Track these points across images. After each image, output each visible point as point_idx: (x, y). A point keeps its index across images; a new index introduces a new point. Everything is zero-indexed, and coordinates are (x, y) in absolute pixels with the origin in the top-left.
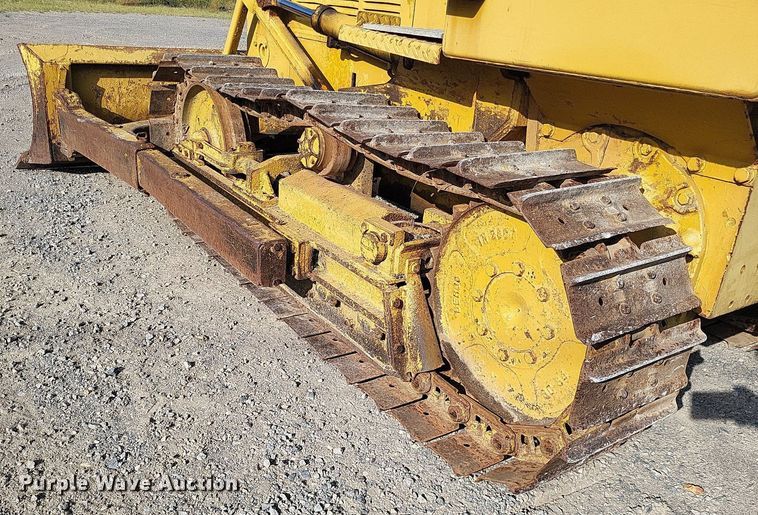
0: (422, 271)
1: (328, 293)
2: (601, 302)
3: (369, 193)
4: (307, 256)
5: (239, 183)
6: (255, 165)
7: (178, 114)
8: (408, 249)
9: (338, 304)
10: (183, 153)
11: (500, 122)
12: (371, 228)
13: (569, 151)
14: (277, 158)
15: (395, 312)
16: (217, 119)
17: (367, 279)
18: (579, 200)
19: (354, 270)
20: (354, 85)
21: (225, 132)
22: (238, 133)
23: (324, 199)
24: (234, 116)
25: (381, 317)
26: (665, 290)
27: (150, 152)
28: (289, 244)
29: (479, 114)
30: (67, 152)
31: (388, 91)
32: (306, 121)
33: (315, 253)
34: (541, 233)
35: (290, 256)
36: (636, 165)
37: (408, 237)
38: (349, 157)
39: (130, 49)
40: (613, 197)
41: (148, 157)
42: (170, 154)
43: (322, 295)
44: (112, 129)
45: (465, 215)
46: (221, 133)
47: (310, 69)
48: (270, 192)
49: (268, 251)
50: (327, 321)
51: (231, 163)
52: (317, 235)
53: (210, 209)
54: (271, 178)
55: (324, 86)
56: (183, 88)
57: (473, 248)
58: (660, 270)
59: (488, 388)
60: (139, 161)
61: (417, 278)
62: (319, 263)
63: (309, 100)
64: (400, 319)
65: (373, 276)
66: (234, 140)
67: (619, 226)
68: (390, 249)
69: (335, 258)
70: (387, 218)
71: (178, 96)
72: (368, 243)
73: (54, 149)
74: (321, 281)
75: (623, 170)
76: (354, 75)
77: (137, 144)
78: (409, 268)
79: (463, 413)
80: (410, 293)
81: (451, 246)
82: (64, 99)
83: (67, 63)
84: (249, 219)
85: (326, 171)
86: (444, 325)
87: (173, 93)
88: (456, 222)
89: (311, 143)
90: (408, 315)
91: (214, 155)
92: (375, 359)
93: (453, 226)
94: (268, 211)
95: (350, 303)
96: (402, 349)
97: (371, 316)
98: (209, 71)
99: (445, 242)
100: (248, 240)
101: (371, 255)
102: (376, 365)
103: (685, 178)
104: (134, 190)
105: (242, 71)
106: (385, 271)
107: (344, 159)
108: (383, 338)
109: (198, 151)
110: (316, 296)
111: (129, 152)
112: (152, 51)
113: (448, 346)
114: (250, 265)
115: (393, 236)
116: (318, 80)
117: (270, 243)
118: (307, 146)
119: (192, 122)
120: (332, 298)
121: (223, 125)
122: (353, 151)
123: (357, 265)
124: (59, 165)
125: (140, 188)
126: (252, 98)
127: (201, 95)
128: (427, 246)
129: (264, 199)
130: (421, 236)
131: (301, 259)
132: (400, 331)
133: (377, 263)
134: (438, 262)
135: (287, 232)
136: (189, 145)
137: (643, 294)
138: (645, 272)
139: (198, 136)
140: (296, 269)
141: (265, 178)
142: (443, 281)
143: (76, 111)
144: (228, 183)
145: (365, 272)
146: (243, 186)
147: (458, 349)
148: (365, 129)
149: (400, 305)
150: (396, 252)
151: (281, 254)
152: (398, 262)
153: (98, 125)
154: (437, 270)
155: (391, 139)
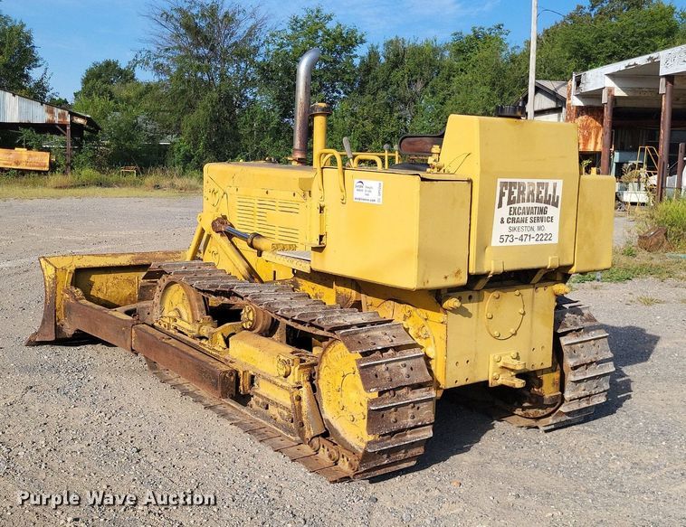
0: (311, 380)
1: (261, 401)
2: (376, 376)
3: (285, 342)
4: (247, 380)
5: (203, 341)
6: (212, 330)
7: (156, 300)
8: (301, 367)
9: (267, 408)
10: (163, 326)
11: (347, 299)
12: (282, 358)
13: (375, 313)
14: (227, 324)
15: (297, 403)
16: (186, 302)
17: (282, 387)
18: (369, 334)
19: (275, 383)
20: (275, 279)
21: (192, 310)
22: (201, 310)
23: (258, 346)
24: (198, 300)
25: (290, 407)
26: (411, 373)
27: (141, 326)
28: (237, 372)
29: (338, 295)
30: (69, 331)
31: (292, 283)
32: (245, 302)
33: (253, 377)
34: (348, 347)
35: (238, 379)
36: (405, 318)
37: (302, 361)
38: (270, 321)
39: (115, 255)
40: (388, 332)
41: (141, 329)
42: (153, 326)
43: (257, 402)
44: (111, 312)
45: (328, 346)
46: (189, 311)
47: (247, 269)
48: (224, 346)
49: (225, 376)
50: (261, 420)
51: (197, 330)
52: (254, 367)
53: (187, 357)
54: (224, 337)
55: (256, 280)
56: (162, 282)
57: (334, 363)
58: (409, 363)
59: (348, 441)
60: (133, 332)
61: (308, 384)
62: (255, 384)
63: (247, 291)
64: (300, 407)
65: (284, 384)
66: (199, 315)
67: (388, 344)
68: (292, 367)
69: (264, 378)
70: (292, 353)
71: (158, 288)
72: (280, 366)
73: (58, 329)
74: (257, 394)
75: (398, 319)
76: (275, 272)
77: (132, 321)
78: (304, 378)
79: (336, 455)
80: (305, 392)
81: (324, 365)
82: (72, 293)
83: (73, 268)
84: (212, 360)
85: (257, 330)
86: (325, 410)
87: (154, 286)
88: (325, 350)
89: (248, 314)
90: (305, 404)
91: (185, 325)
92: (289, 436)
93: (323, 353)
94: (222, 357)
95: (273, 403)
96: (302, 424)
97: (284, 408)
98: (184, 273)
99: (321, 362)
100: (213, 371)
101: (283, 373)
102: (290, 439)
103: (423, 322)
104: (130, 353)
105: (203, 272)
106: (291, 380)
107: (268, 322)
108: (292, 422)
109: (174, 324)
110: (255, 406)
111: (126, 327)
112: (130, 256)
113: (328, 421)
114: (215, 386)
115: (293, 360)
116: (252, 275)
117: (226, 372)
118: (246, 316)
119: (167, 305)
120: (263, 404)
121: (191, 306)
122: (273, 319)
123: (277, 380)
124: (61, 341)
125: (133, 350)
126: (213, 290)
127: (174, 287)
128: (313, 365)
129: (221, 349)
130: (309, 361)
131: (244, 382)
132: (301, 415)
133: (286, 377)
134: (319, 374)
135: (235, 366)
136: (167, 320)
137: (399, 373)
138: (400, 363)
139: (173, 314)
140: (241, 387)
141: (221, 337)
142: (322, 384)
143: (81, 301)
144: (197, 342)
145: (280, 383)
146: (206, 343)
147: (332, 422)
148: (276, 306)
149: (299, 399)
150: (295, 369)
151: (232, 378)
152: (297, 375)
153: (100, 310)
154: (319, 378)
155: (289, 310)
